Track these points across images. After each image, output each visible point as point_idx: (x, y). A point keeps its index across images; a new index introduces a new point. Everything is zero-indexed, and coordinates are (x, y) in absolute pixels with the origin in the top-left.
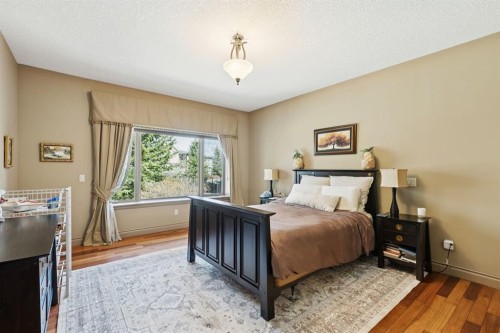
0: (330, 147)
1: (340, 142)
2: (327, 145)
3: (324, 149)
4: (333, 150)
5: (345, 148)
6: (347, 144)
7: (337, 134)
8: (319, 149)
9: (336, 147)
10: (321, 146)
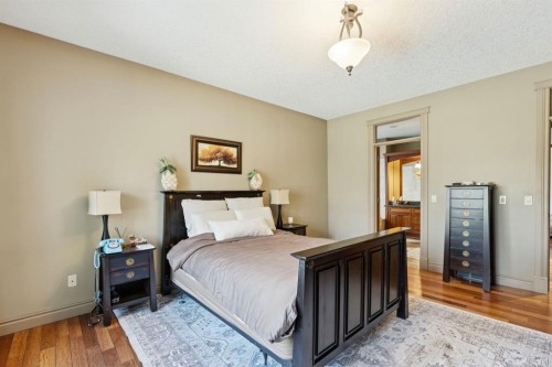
0: (216, 163)
1: (227, 158)
2: (210, 160)
3: (208, 164)
4: (219, 166)
5: (231, 166)
6: (234, 163)
7: (224, 148)
8: (200, 163)
9: (223, 164)
10: (203, 160)
